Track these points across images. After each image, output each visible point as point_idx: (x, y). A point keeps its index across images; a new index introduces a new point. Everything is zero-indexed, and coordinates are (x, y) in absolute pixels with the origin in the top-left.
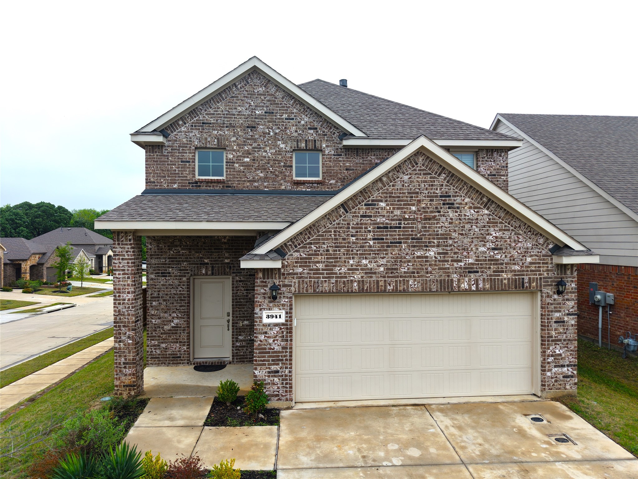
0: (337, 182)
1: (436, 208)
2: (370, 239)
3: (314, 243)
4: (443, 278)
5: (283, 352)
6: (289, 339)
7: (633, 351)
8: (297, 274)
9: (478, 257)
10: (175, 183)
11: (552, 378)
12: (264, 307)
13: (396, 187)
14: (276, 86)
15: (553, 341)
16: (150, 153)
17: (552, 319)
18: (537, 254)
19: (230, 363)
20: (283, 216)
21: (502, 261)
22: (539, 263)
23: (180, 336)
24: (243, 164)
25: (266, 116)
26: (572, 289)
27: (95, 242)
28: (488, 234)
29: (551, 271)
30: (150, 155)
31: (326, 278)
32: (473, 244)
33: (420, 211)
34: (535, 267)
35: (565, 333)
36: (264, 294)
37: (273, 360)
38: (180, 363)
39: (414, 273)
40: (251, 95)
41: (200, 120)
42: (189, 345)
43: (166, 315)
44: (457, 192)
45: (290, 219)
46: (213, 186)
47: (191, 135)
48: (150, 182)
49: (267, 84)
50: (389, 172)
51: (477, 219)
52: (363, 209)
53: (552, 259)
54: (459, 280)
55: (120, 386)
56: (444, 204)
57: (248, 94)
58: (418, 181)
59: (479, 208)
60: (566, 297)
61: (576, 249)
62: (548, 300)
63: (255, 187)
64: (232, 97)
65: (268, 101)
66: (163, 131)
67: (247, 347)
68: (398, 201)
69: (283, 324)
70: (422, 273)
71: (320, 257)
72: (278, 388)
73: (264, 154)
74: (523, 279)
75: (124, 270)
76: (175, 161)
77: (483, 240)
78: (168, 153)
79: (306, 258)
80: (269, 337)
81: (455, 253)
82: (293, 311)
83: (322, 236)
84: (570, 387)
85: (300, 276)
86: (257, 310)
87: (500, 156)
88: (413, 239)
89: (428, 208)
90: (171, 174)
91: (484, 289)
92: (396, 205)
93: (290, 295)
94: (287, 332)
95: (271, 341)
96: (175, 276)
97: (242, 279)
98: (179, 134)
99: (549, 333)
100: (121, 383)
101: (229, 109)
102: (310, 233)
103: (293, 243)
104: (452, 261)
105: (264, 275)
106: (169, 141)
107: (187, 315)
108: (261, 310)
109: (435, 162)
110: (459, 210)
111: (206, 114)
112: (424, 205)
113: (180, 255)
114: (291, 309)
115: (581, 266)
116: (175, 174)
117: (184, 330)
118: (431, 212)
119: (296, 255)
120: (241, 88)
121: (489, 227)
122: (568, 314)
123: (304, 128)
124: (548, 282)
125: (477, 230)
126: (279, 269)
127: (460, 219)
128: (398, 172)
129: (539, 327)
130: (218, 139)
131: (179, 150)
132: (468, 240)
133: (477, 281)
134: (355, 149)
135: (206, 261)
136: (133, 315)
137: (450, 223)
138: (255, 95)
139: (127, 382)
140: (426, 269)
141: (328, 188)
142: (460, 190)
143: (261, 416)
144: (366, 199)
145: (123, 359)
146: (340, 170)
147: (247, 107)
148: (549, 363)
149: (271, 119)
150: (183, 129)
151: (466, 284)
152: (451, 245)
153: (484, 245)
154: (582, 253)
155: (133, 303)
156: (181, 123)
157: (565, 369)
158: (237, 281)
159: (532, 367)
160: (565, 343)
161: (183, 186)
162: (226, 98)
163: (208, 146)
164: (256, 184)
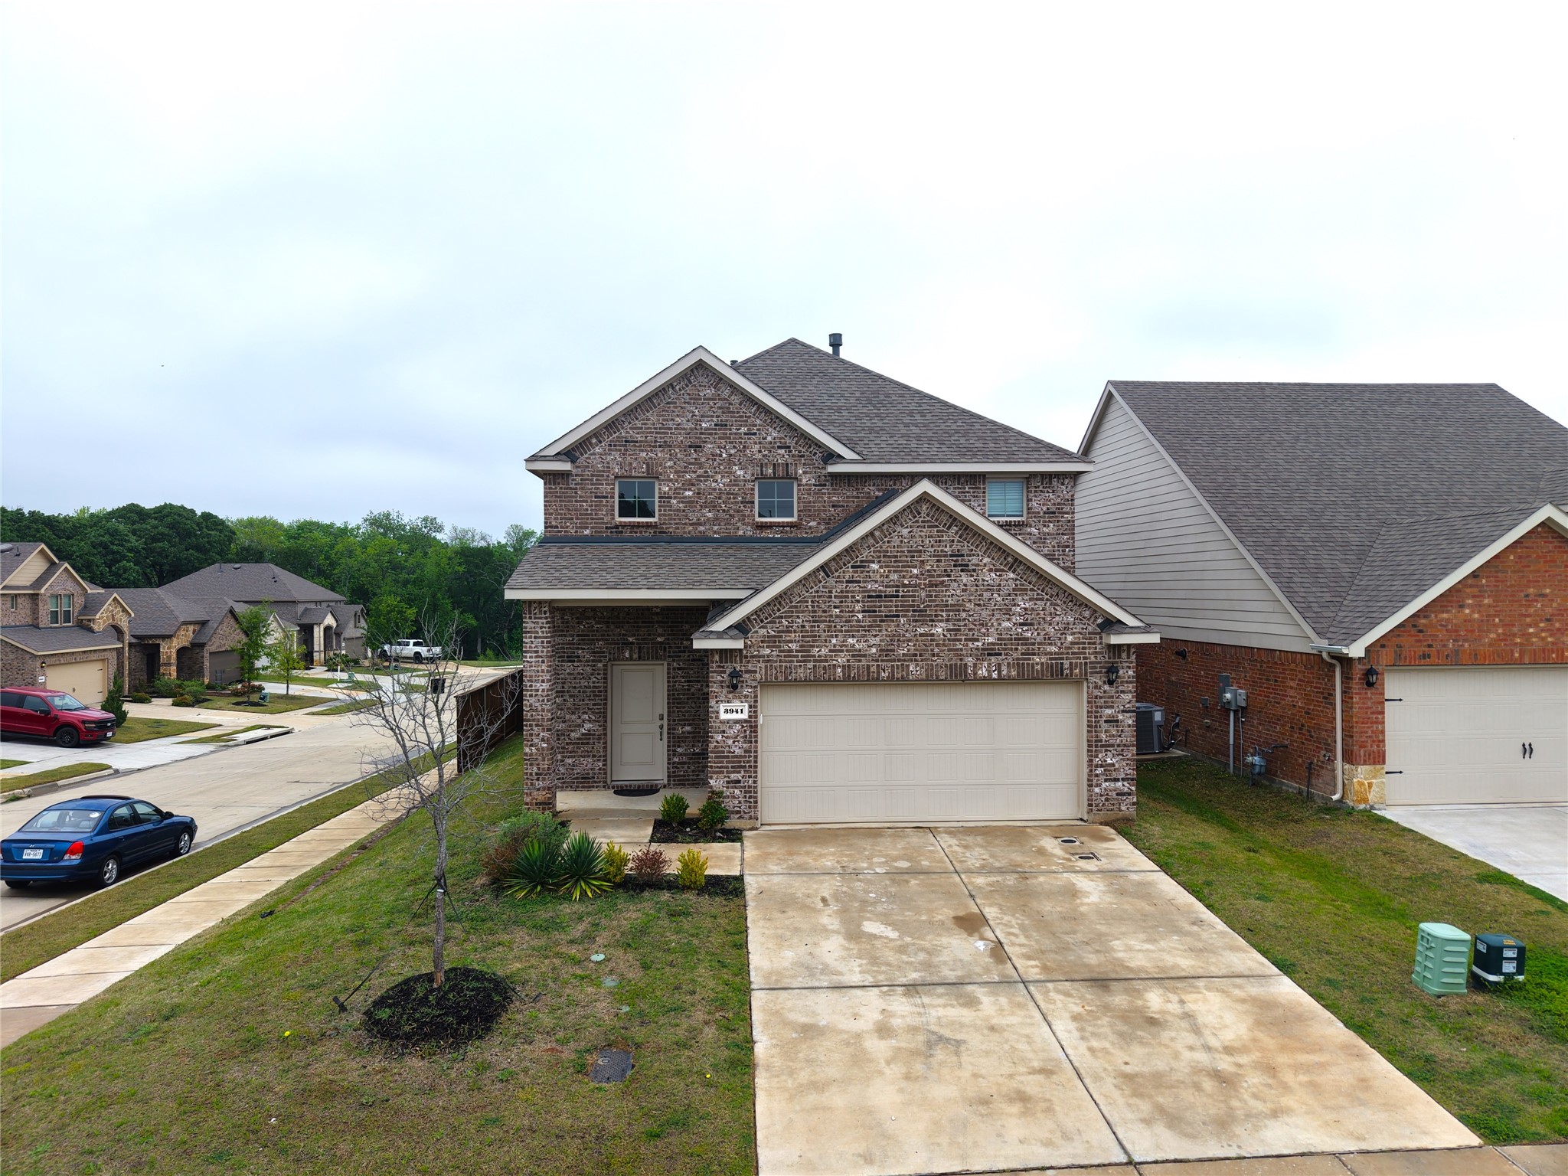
0: (819, 524)
1: (946, 571)
2: (858, 612)
3: (786, 617)
4: (953, 662)
5: (746, 757)
6: (753, 740)
7: (1259, 774)
8: (763, 656)
9: (1001, 634)
10: (587, 528)
11: (1101, 795)
12: (721, 699)
13: (893, 544)
14: (731, 386)
15: (1102, 746)
16: (550, 484)
17: (1101, 717)
18: (1081, 630)
19: (665, 786)
20: (743, 579)
21: (1033, 641)
22: (1084, 643)
23: (593, 748)
24: (683, 500)
25: (716, 429)
26: (1129, 678)
27: (298, 597)
28: (1014, 605)
29: (1100, 653)
30: (550, 488)
31: (800, 661)
32: (994, 618)
33: (923, 575)
34: (1079, 648)
35: (1120, 736)
36: (722, 682)
37: (732, 767)
38: (593, 787)
39: (916, 655)
40: (695, 400)
41: (622, 437)
42: (605, 760)
43: (574, 717)
44: (972, 550)
45: (753, 585)
46: (641, 532)
47: (609, 458)
48: (551, 527)
49: (718, 383)
50: (883, 525)
51: (1000, 585)
52: (849, 573)
53: (1101, 638)
54: (975, 665)
55: (531, 804)
56: (955, 566)
57: (691, 399)
58: (920, 536)
59: (1003, 570)
60: (1120, 688)
61: (1131, 625)
62: (1096, 692)
63: (700, 532)
64: (668, 403)
65: (719, 408)
66: (569, 454)
67: (689, 763)
68: (895, 562)
69: (746, 721)
70: (926, 656)
71: (793, 635)
72: (740, 802)
73: (714, 485)
74: (1062, 664)
75: (537, 652)
76: (587, 497)
77: (1008, 612)
78: (576, 484)
79: (775, 636)
80: (727, 737)
81: (970, 630)
82: (759, 704)
83: (796, 607)
84: (1126, 808)
85: (768, 660)
86: (712, 703)
87: (1063, 484)
88: (914, 611)
89: (935, 571)
90: (581, 514)
91: (1009, 677)
92: (893, 566)
93: (754, 684)
94: (751, 732)
95: (730, 742)
96: (587, 661)
97: (682, 666)
98: (592, 457)
99: (1097, 736)
100: (532, 800)
101: (664, 420)
102: (780, 603)
103: (759, 616)
104: (966, 640)
105: (721, 658)
106: (577, 467)
107: (603, 717)
108: (717, 702)
109: (943, 511)
110: (975, 574)
111: (631, 428)
112: (929, 568)
113: (593, 631)
114: (756, 702)
115: (1140, 647)
116: (586, 514)
117: (599, 739)
118: (939, 576)
119: (763, 632)
120: (680, 390)
121: (1016, 595)
122: (1123, 711)
123: (772, 447)
124: (1096, 668)
125: (999, 599)
126: (741, 650)
127: (977, 585)
128: (895, 524)
129: (1085, 729)
130: (648, 466)
131: (592, 480)
132: (988, 612)
133: (999, 667)
134: (845, 476)
135: (630, 639)
136: (548, 711)
137: (963, 591)
138: (700, 399)
139: (540, 799)
140: (932, 650)
141: (806, 533)
142: (977, 547)
143: (718, 834)
144: (853, 559)
145: (535, 768)
146: (824, 507)
147: (690, 417)
148: (1097, 775)
149: (724, 434)
150: (597, 450)
151: (984, 670)
152: (964, 620)
153: (1009, 620)
154: (1138, 630)
155: (548, 695)
156: (594, 441)
157: (1120, 784)
158: (674, 669)
159: (1078, 783)
160: (1119, 749)
161: (599, 532)
162: (659, 405)
163: (633, 474)
164: (702, 528)
